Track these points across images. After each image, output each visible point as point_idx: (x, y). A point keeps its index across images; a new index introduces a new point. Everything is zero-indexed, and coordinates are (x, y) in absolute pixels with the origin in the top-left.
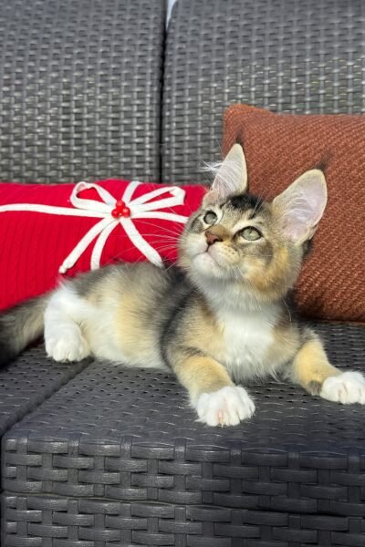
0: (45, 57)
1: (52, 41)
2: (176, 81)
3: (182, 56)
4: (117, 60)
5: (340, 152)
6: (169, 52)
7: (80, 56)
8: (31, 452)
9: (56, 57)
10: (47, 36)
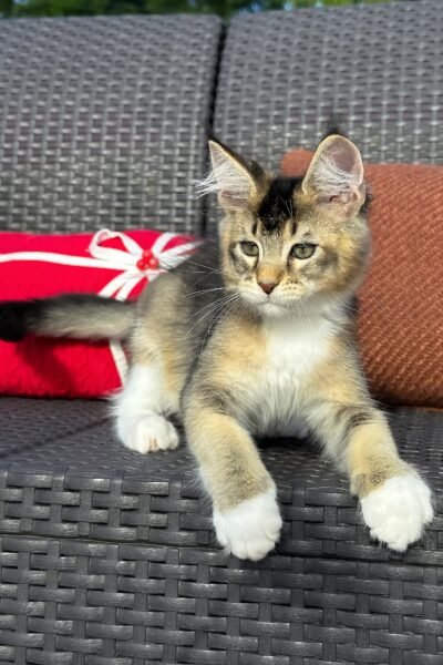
0: (72, 89)
1: (83, 72)
2: (228, 122)
3: (237, 94)
4: (158, 95)
5: (411, 206)
6: (221, 88)
7: (115, 89)
8: (11, 486)
9: (86, 89)
10: (77, 65)
